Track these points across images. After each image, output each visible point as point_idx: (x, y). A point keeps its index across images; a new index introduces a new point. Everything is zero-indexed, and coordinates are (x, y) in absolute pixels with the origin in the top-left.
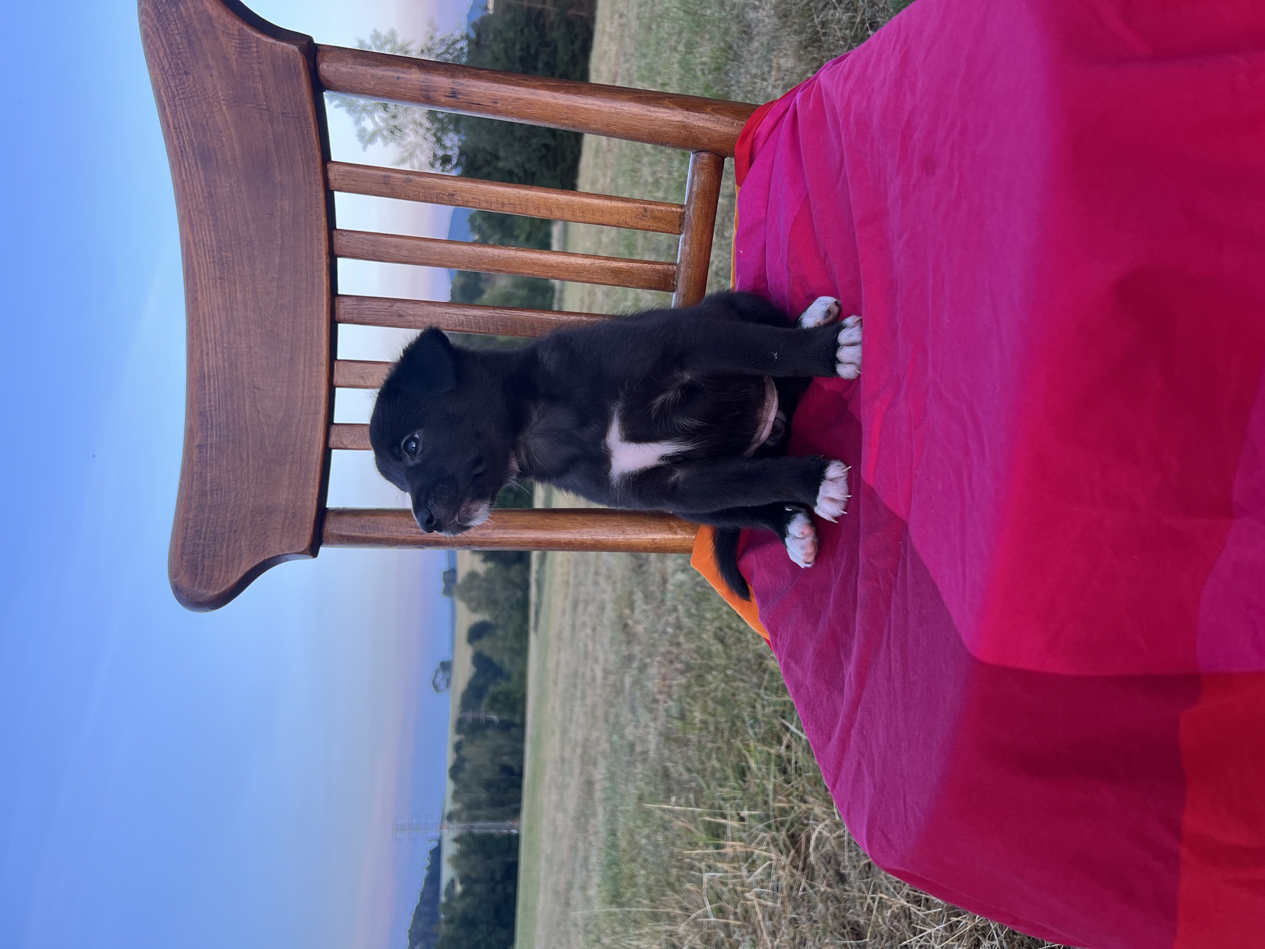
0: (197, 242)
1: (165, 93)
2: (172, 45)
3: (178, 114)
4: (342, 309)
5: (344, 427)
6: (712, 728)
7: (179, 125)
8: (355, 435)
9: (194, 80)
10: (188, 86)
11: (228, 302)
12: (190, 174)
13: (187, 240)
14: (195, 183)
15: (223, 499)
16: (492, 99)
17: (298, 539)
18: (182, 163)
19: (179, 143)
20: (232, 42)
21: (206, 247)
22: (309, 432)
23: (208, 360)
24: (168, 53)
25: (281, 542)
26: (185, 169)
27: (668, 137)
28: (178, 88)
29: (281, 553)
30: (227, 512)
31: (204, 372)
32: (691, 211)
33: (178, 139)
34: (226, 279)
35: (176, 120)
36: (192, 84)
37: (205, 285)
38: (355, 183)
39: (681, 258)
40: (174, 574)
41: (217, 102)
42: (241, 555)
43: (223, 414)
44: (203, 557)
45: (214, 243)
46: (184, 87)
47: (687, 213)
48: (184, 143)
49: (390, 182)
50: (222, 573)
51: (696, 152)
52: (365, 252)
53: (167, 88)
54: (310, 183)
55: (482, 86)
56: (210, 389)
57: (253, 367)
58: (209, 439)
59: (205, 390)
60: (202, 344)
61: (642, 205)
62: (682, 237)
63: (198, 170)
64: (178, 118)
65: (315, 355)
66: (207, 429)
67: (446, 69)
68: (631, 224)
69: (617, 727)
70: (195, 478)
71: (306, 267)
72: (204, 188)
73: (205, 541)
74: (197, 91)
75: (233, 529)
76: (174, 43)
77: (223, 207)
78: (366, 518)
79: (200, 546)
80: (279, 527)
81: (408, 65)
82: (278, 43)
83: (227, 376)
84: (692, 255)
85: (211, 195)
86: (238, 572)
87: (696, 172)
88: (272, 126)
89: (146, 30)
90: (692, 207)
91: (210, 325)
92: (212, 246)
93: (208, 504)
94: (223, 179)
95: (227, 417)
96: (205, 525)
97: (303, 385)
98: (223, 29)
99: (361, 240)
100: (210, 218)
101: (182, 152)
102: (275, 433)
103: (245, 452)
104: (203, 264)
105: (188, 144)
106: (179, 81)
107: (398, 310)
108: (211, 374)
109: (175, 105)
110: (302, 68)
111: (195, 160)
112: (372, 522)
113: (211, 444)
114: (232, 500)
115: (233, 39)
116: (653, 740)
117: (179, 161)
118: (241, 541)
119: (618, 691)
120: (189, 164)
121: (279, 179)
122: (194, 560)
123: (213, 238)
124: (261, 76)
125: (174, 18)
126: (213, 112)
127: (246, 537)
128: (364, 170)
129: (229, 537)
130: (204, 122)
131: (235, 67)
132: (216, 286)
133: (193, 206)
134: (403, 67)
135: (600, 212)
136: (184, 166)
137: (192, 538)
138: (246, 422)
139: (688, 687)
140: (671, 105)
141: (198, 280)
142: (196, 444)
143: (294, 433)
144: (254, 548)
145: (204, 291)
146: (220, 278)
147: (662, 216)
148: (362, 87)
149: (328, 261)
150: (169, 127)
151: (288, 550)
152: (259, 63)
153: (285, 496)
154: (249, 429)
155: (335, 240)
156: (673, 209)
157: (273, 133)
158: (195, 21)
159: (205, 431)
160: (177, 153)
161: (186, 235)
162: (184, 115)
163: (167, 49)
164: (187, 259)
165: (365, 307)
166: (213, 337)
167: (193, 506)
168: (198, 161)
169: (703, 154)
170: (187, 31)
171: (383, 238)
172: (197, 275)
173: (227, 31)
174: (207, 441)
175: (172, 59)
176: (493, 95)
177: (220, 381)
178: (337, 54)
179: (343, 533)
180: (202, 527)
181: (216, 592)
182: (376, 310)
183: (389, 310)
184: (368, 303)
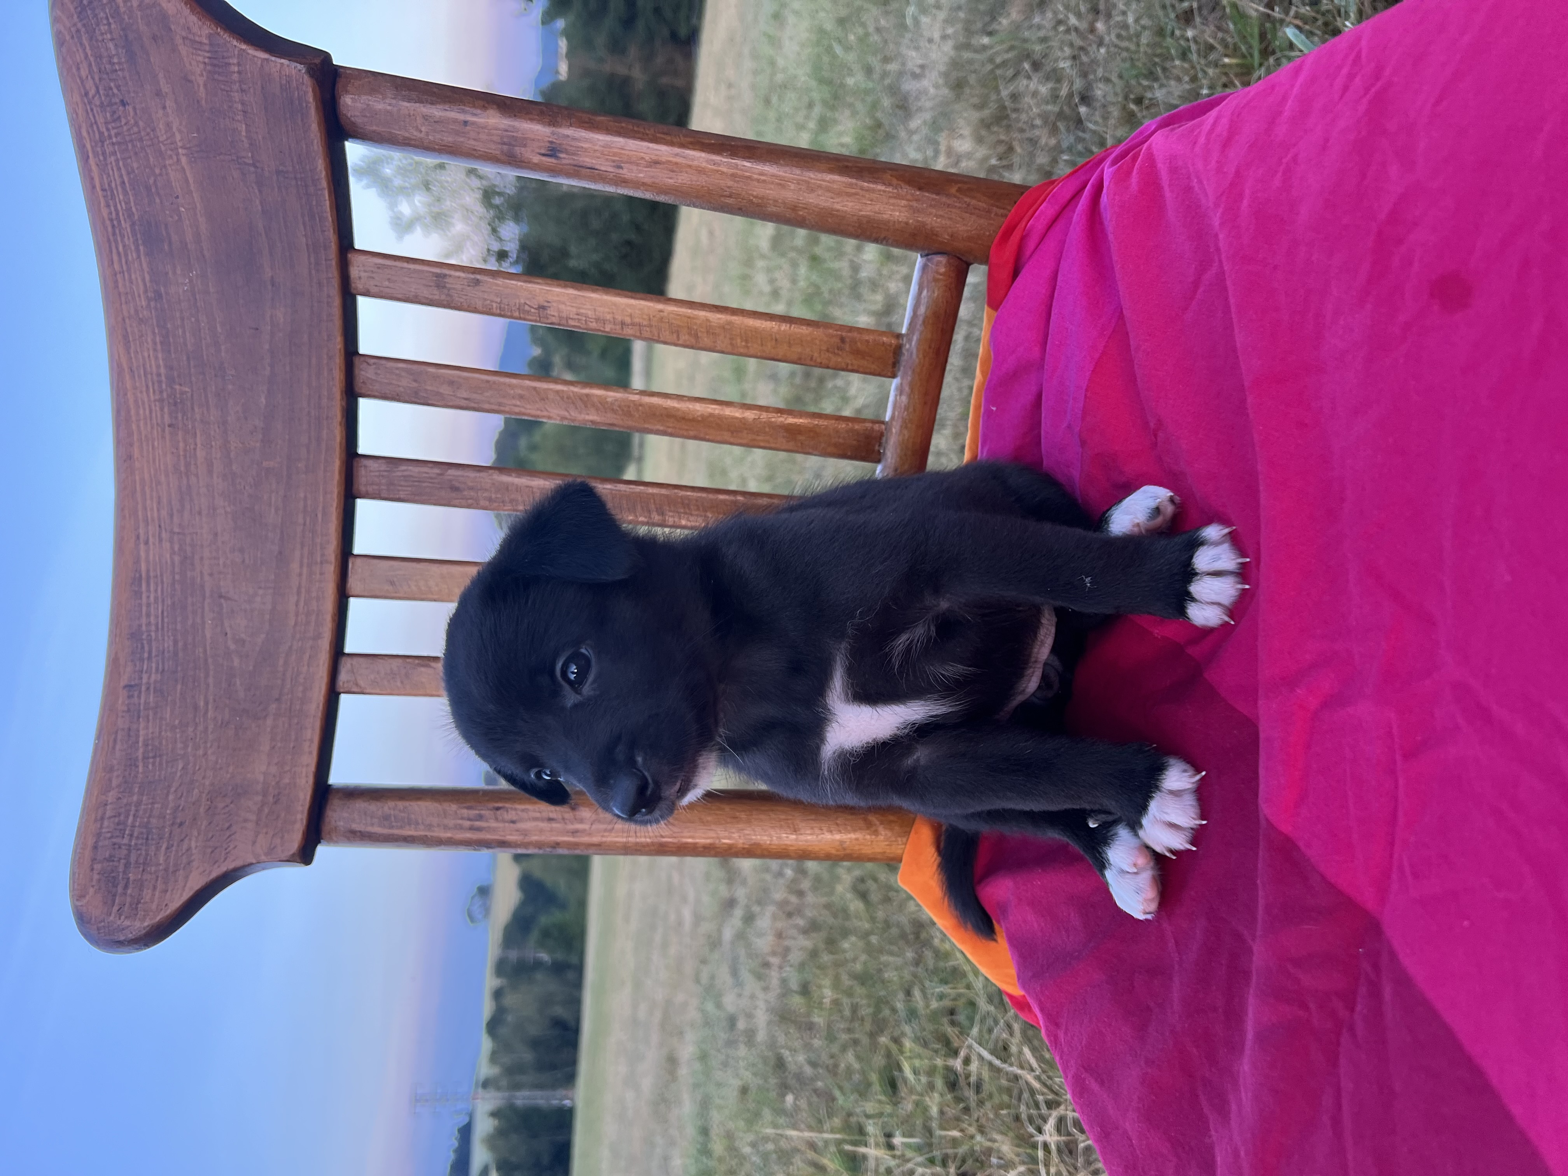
0: (134, 369)
1: (89, 133)
2: (101, 57)
3: (109, 167)
4: (364, 476)
5: (361, 660)
6: (847, 1013)
7: (109, 185)
8: (378, 673)
9: (136, 113)
10: (126, 124)
11: (182, 462)
12: (126, 263)
13: (120, 366)
14: (133, 277)
15: (163, 772)
16: (614, 161)
17: (282, 838)
18: (113, 244)
19: (111, 213)
20: (199, 55)
21: (149, 376)
22: (306, 668)
23: (147, 552)
24: (95, 69)
25: (254, 843)
26: (119, 254)
27: (888, 230)
28: (110, 127)
29: (254, 861)
30: (168, 792)
31: (140, 571)
32: (913, 343)
33: (108, 206)
34: (180, 425)
35: (105, 177)
36: (132, 122)
37: (146, 436)
38: (391, 285)
39: (893, 414)
40: (79, 894)
41: (172, 150)
42: (189, 863)
43: (169, 637)
44: (127, 865)
45: (163, 371)
46: (118, 125)
47: (908, 346)
48: (117, 214)
49: (448, 285)
50: (157, 893)
51: (927, 255)
52: (402, 389)
53: (92, 125)
54: (320, 284)
55: (598, 140)
56: (148, 597)
57: (219, 564)
58: (145, 677)
59: (141, 598)
60: (138, 528)
61: (838, 333)
62: (895, 382)
63: (139, 257)
64: (109, 175)
65: (318, 548)
66: (142, 660)
67: (542, 113)
68: (819, 360)
69: (712, 992)
70: (119, 737)
71: (309, 413)
72: (148, 285)
73: (130, 840)
74: (139, 132)
75: (178, 821)
76: (105, 54)
77: (178, 314)
78: (391, 804)
79: (123, 847)
80: (253, 817)
81: (481, 103)
82: (273, 58)
83: (177, 577)
84: (911, 410)
85: (158, 296)
86: (183, 890)
87: (925, 284)
88: (260, 191)
89: (60, 32)
90: (915, 338)
91: (152, 498)
92: (159, 375)
93: (139, 780)
94: (179, 272)
95: (176, 642)
96: (132, 813)
97: (299, 593)
98: (184, 34)
99: (397, 372)
100: (157, 331)
101: (113, 226)
102: (251, 668)
103: (202, 697)
104: (143, 403)
105: (123, 215)
106: (112, 116)
107: (451, 481)
108: (152, 574)
109: (104, 153)
110: (311, 100)
111: (136, 242)
112: (400, 811)
113: (148, 683)
114: (179, 774)
115: (200, 50)
116: (762, 1018)
117: (109, 240)
118: (190, 840)
119: (714, 943)
120: (124, 246)
121: (270, 275)
122: (112, 871)
123: (161, 362)
124: (245, 112)
125: (106, 13)
126: (165, 166)
127: (199, 834)
128: (405, 265)
129: (170, 834)
130: (151, 181)
131: (204, 96)
132: (163, 437)
133: (129, 312)
134: (474, 107)
135: (774, 342)
136: (117, 248)
137: (109, 835)
138: (205, 651)
139: (814, 954)
140: (895, 181)
141: (134, 427)
142: (122, 684)
143: (281, 669)
144: (212, 852)
145: (144, 444)
146: (169, 426)
147: (868, 351)
148: (407, 135)
149: (344, 404)
150: (94, 187)
151: (266, 854)
152: (242, 91)
153: (263, 768)
154: (210, 660)
155: (357, 371)
156: (884, 340)
157: (261, 203)
158: (140, 20)
159: (138, 663)
160: (106, 228)
161: (117, 357)
162: (119, 169)
163: (93, 64)
164: (118, 395)
165: (399, 474)
166: (156, 515)
167: (115, 782)
168: (140, 242)
169: (938, 258)
170: (126, 36)
171: (432, 370)
172: (134, 418)
173: (191, 36)
174: (141, 678)
175: (100, 79)
176: (615, 154)
177: (165, 585)
178: (370, 82)
179: (355, 827)
180: (127, 817)
181: (146, 924)
182: (417, 479)
183: (437, 480)
184: (404, 468)
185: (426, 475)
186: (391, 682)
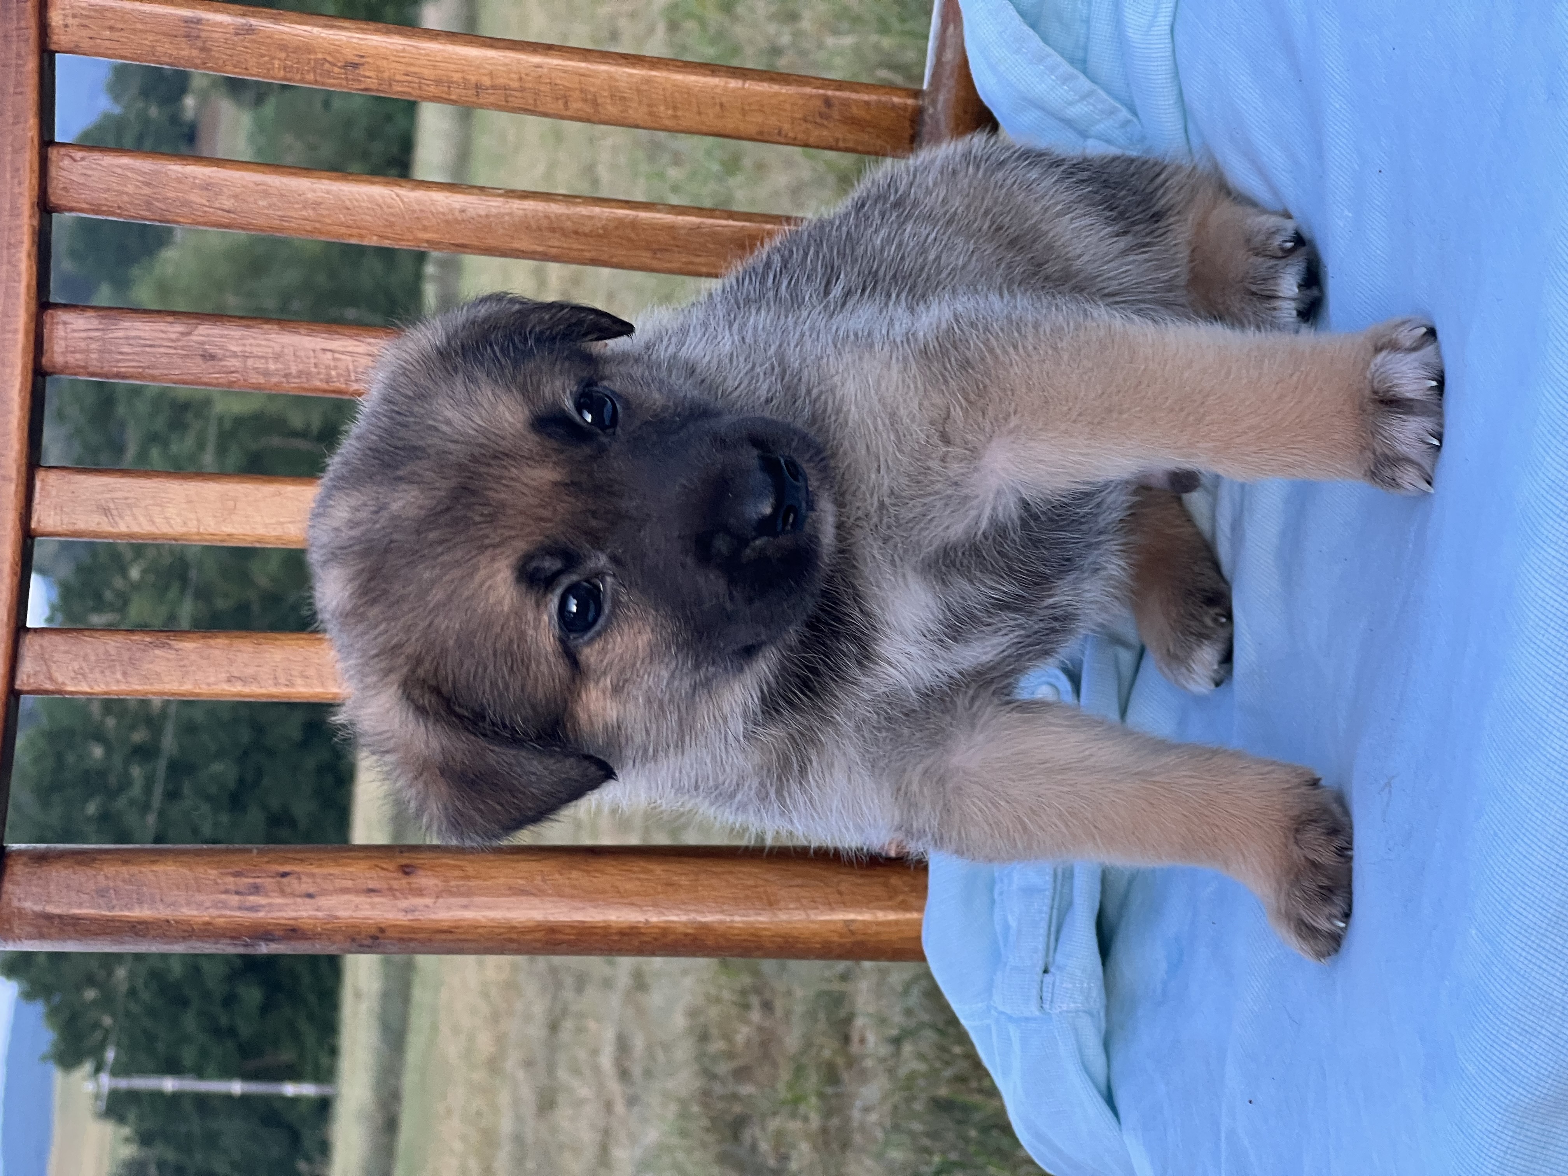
4: (62, 339)
5: (57, 638)
8: (85, 658)
38: (116, 35)
49: (203, 34)
52: (126, 198)
61: (821, 91)
68: (791, 135)
78: (110, 870)
90: (941, 98)
112: (124, 881)
135: (718, 108)
147: (868, 117)
149: (35, 223)
155: (53, 171)
156: (896, 100)
165: (120, 334)
182: (148, 342)
183: (180, 344)
184: (127, 324)
185: (163, 336)
186: (107, 673)
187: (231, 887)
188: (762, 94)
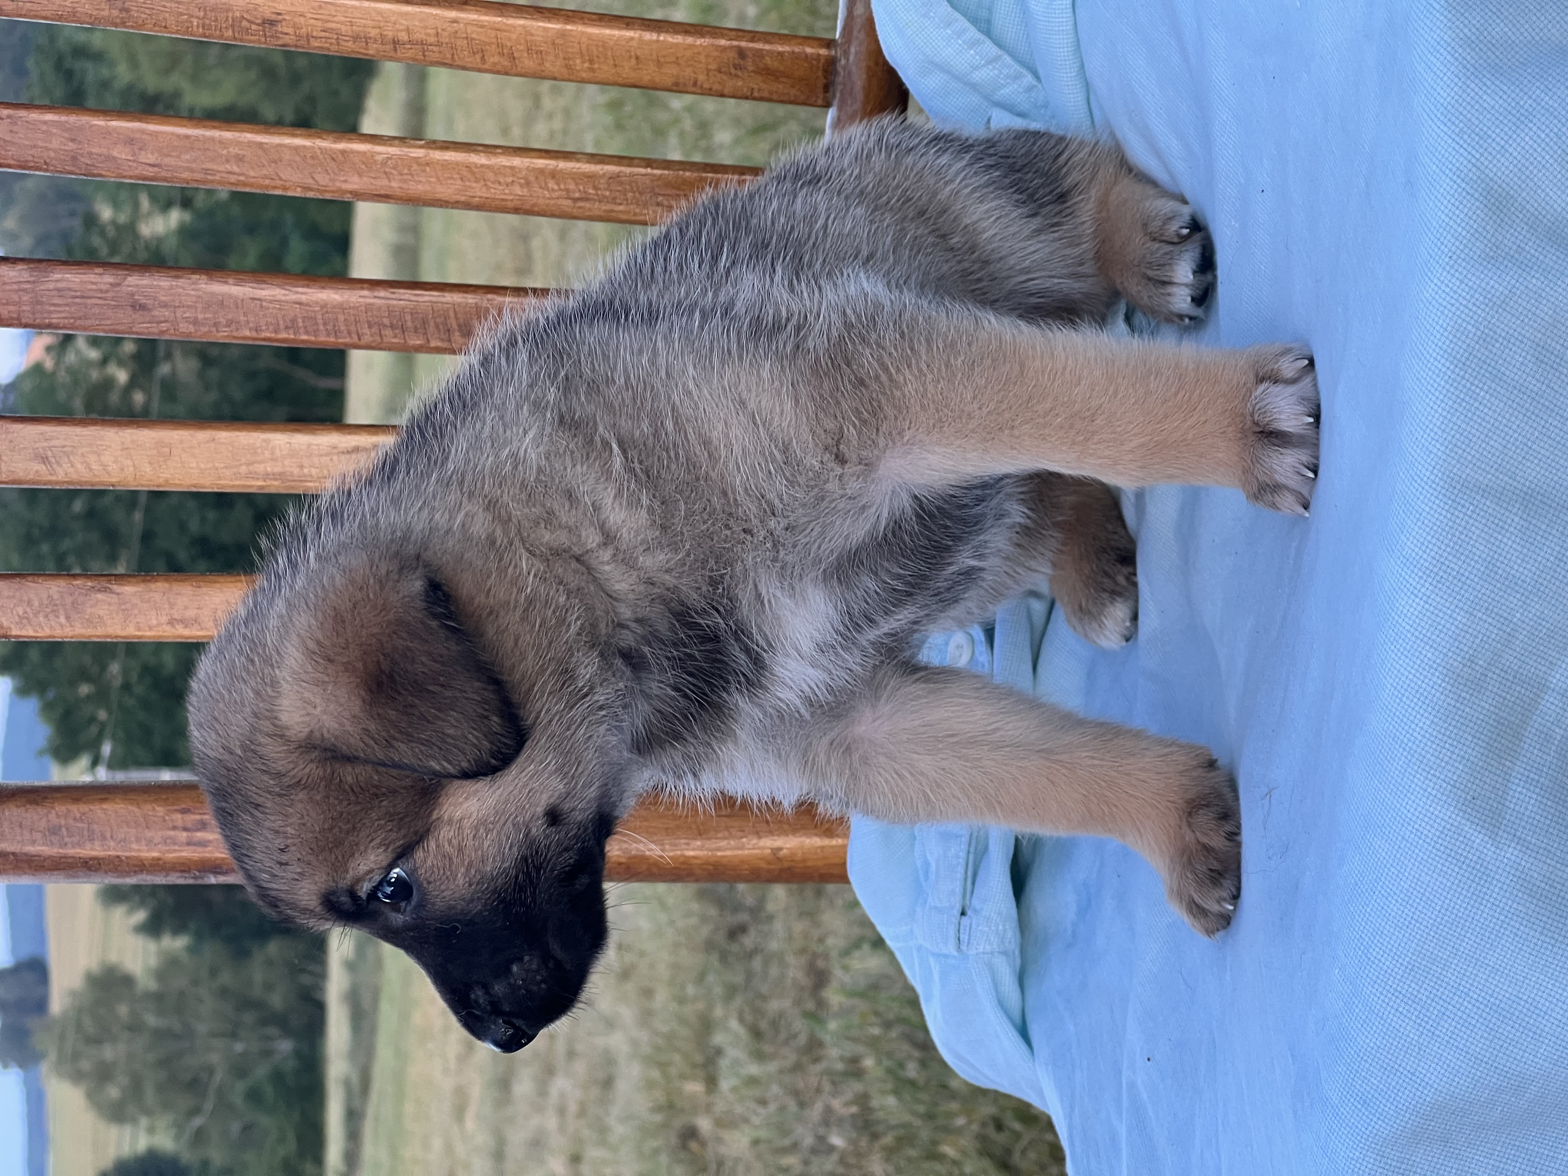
8: (29, 603)
32: (851, 58)
47: (843, 62)
61: (735, 43)
62: (831, 113)
68: (706, 86)
90: (853, 50)
107: (133, 295)
112: (75, 819)
135: (633, 61)
147: (782, 68)
156: (809, 50)
182: (78, 294)
183: (109, 295)
184: (58, 276)
185: (94, 287)
186: (51, 616)
187: (179, 823)
188: (677, 45)
